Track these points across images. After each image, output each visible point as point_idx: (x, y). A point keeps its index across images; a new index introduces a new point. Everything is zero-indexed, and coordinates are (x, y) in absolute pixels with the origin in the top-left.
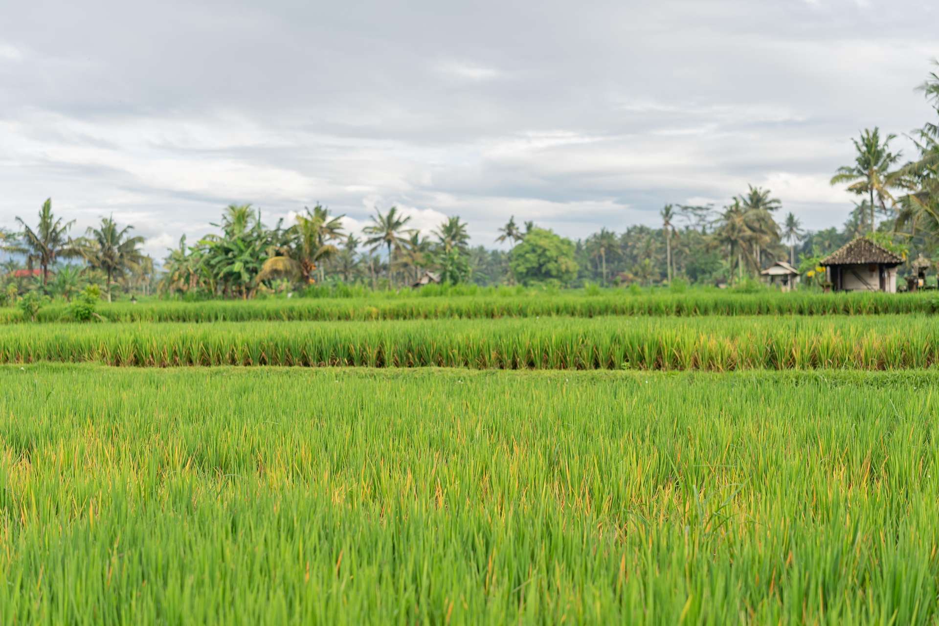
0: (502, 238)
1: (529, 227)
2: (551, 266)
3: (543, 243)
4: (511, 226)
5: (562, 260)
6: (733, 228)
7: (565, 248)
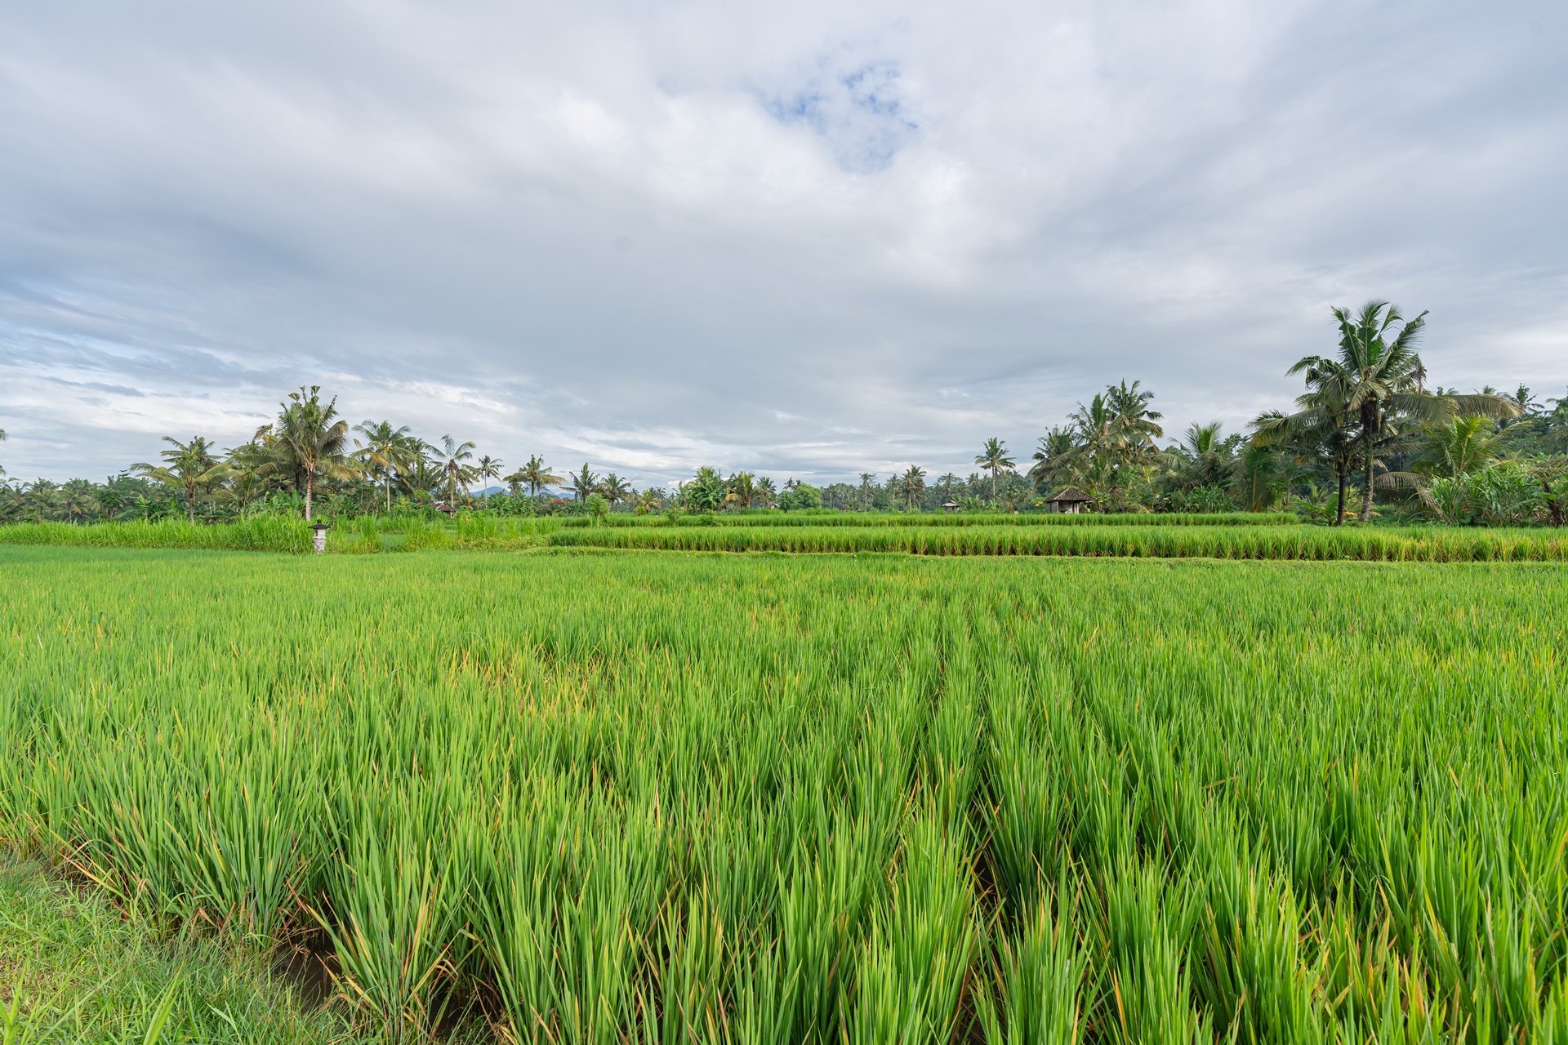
0: (786, 488)
1: (799, 482)
2: (810, 501)
3: (807, 490)
4: (790, 482)
5: (816, 498)
6: (908, 484)
7: (816, 493)
